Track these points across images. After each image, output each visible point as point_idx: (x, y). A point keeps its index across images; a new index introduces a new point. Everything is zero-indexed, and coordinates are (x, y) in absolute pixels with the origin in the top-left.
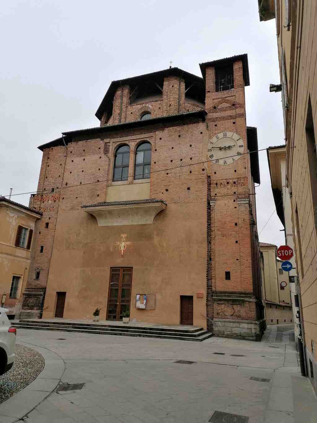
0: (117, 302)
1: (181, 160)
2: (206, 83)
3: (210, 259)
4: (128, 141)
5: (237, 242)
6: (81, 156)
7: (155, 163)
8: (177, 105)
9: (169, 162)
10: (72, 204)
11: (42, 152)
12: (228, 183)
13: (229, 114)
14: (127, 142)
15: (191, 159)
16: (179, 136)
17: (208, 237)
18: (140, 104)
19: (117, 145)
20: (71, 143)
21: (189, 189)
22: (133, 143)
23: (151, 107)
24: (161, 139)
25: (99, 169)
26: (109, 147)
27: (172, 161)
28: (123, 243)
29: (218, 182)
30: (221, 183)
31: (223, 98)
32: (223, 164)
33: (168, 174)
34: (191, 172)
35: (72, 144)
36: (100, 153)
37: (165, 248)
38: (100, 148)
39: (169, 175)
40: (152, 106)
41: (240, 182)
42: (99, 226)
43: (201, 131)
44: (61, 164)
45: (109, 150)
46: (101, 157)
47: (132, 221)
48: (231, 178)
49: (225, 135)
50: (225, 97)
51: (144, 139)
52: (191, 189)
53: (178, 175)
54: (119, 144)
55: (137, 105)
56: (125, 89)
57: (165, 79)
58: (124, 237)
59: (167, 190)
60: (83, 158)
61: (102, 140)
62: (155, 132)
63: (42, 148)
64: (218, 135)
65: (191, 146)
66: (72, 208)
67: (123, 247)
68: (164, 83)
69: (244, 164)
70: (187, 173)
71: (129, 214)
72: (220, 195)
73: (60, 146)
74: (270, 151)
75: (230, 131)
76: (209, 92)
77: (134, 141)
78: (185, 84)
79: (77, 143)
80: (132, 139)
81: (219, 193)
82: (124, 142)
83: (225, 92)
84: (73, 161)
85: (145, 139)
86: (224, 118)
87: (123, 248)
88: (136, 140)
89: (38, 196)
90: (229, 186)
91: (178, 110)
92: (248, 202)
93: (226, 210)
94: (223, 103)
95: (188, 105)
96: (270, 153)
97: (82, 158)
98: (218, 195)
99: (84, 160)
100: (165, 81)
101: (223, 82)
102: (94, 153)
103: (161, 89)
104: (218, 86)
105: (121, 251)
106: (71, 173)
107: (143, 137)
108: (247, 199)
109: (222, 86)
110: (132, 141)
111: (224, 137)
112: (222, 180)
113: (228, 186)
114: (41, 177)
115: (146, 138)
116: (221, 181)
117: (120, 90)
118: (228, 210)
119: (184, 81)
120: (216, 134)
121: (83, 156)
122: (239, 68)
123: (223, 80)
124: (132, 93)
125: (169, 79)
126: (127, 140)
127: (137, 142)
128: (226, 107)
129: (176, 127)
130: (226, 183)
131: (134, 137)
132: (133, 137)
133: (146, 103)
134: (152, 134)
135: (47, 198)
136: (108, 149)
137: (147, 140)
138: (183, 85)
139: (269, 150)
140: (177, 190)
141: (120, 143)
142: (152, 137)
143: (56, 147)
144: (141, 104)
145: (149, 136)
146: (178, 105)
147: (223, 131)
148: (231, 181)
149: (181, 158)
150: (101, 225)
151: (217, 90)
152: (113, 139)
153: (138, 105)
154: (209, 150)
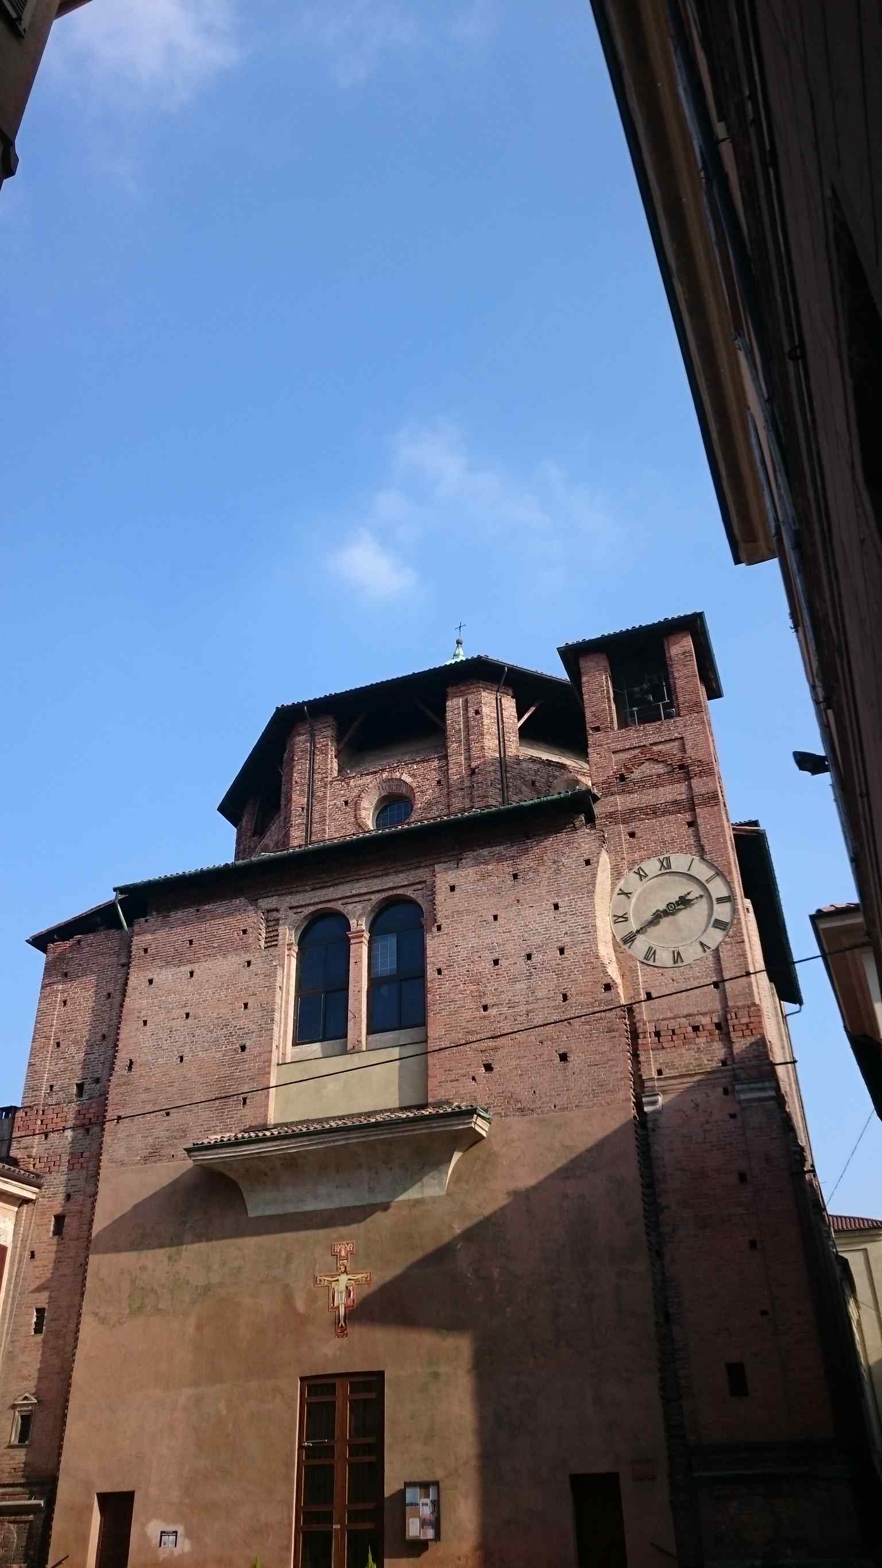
0: (332, 1523)
1: (529, 957)
2: (586, 702)
3: (667, 1317)
4: (340, 902)
5: (753, 1244)
6: (181, 963)
7: (439, 971)
8: (495, 771)
9: (489, 965)
10: (150, 1140)
11: (43, 956)
12: (696, 1029)
13: (670, 798)
14: (338, 906)
15: (562, 951)
16: (515, 876)
17: (648, 1234)
18: (372, 773)
19: (302, 915)
20: (143, 919)
21: (564, 1057)
22: (359, 906)
23: (408, 779)
24: (452, 888)
25: (246, 1005)
26: (278, 924)
27: (496, 962)
28: (344, 1279)
29: (663, 1026)
30: (673, 1031)
31: (644, 746)
32: (670, 963)
33: (489, 1011)
34: (565, 997)
35: (146, 921)
36: (246, 948)
37: (497, 1287)
38: (245, 932)
39: (492, 1012)
40: (413, 776)
41: (736, 1022)
42: (250, 1215)
43: (586, 857)
44: (109, 995)
45: (278, 935)
46: (249, 963)
47: (371, 1190)
48: (704, 1010)
49: (665, 864)
50: (651, 744)
51: (395, 892)
52: (571, 1058)
53: (523, 1009)
54: (312, 913)
55: (362, 775)
56: (320, 726)
57: (450, 690)
58: (343, 1253)
59: (488, 1068)
60: (188, 968)
61: (254, 901)
62: (433, 865)
63: (40, 942)
64: (643, 866)
65: (556, 907)
66: (152, 1154)
67: (341, 1292)
68: (449, 703)
69: (742, 959)
70: (553, 1004)
71: (360, 1166)
72: (674, 1073)
73: (106, 932)
74: (823, 925)
75: (681, 850)
76: (597, 729)
77: (362, 899)
78: (517, 703)
79: (164, 917)
80: (354, 892)
81: (671, 1066)
82: (329, 905)
83: (650, 727)
84: (151, 981)
85: (400, 892)
86: (653, 812)
87: (344, 1294)
88: (367, 897)
89: (26, 1113)
90: (701, 1041)
91: (500, 786)
92: (773, 1093)
93: (702, 1126)
94: (647, 763)
95: (531, 765)
96: (823, 929)
97: (182, 969)
98: (667, 1073)
99: (192, 974)
100: (450, 695)
101: (639, 696)
102: (223, 951)
103: (437, 720)
104: (625, 708)
105: (338, 1308)
106: (145, 1023)
107: (391, 885)
108: (767, 1084)
109: (635, 709)
110: (357, 899)
111: (663, 871)
112: (674, 1018)
113: (697, 1040)
114: (36, 1044)
115: (404, 889)
116: (673, 1024)
117: (303, 731)
118: (707, 1127)
119: (510, 692)
120: (633, 863)
121: (190, 962)
122: (684, 653)
123: (637, 689)
124: (346, 739)
125: (463, 688)
126: (339, 896)
127: (373, 902)
128: (659, 776)
129: (501, 848)
130: (690, 1029)
131: (361, 887)
132: (357, 885)
133: (393, 770)
134: (422, 874)
135: (59, 1120)
136: (275, 933)
137: (408, 894)
138: (509, 705)
139: (817, 922)
140: (524, 1062)
141: (312, 909)
142: (420, 883)
143: (91, 936)
144: (376, 772)
145: (412, 880)
146: (499, 769)
147: (656, 854)
148: (705, 1020)
149: (528, 951)
150: (258, 1213)
151: (623, 724)
152: (288, 898)
153: (368, 774)
154: (619, 917)
